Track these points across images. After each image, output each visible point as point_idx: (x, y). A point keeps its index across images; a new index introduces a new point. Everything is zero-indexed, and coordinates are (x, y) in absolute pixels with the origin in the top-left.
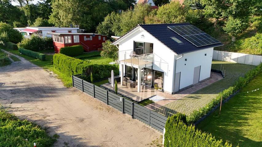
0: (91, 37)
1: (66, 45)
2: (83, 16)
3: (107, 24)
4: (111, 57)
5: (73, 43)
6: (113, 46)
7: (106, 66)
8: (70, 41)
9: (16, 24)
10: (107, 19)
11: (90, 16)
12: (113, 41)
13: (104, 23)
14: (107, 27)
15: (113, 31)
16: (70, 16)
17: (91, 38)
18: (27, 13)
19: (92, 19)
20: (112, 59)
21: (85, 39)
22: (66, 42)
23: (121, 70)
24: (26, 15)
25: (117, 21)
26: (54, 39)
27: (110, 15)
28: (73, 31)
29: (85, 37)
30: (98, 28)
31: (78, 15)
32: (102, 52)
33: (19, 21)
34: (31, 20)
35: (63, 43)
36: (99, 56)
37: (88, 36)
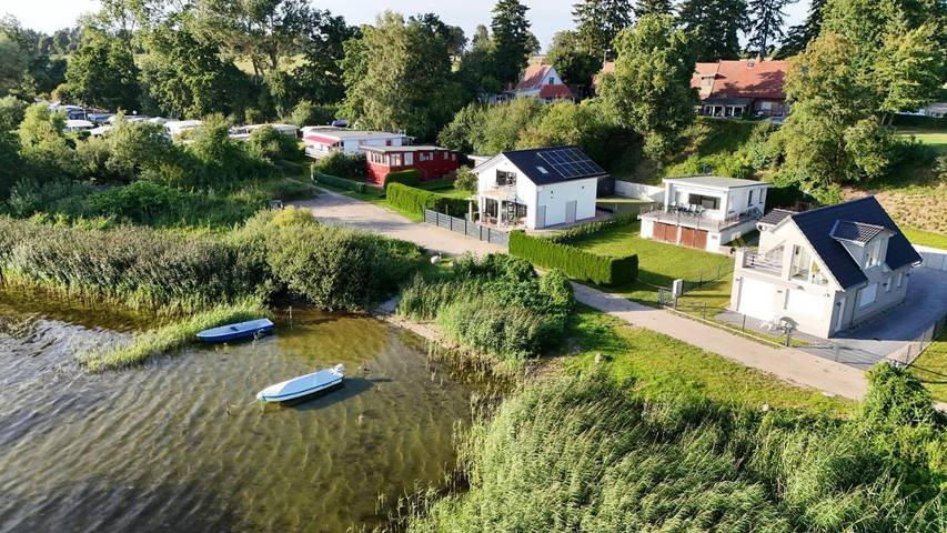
0: (431, 154)
1: (392, 168)
2: (413, 111)
3: (459, 128)
4: (468, 189)
5: (403, 167)
6: (471, 175)
7: (461, 200)
8: (399, 163)
9: (252, 115)
10: (459, 116)
11: (426, 110)
12: (471, 164)
13: (453, 126)
14: (459, 134)
15: (470, 142)
16: (389, 110)
17: (431, 157)
18: (276, 89)
19: (430, 115)
20: (470, 192)
21: (422, 158)
22: (393, 164)
23: (480, 205)
24: (273, 93)
25: (478, 123)
26: (369, 158)
27: (465, 111)
28: (394, 142)
29: (421, 154)
30: (441, 134)
31: (403, 107)
32: (457, 181)
33: (256, 107)
34: (283, 104)
35: (388, 165)
36: (453, 188)
37: (426, 153)
